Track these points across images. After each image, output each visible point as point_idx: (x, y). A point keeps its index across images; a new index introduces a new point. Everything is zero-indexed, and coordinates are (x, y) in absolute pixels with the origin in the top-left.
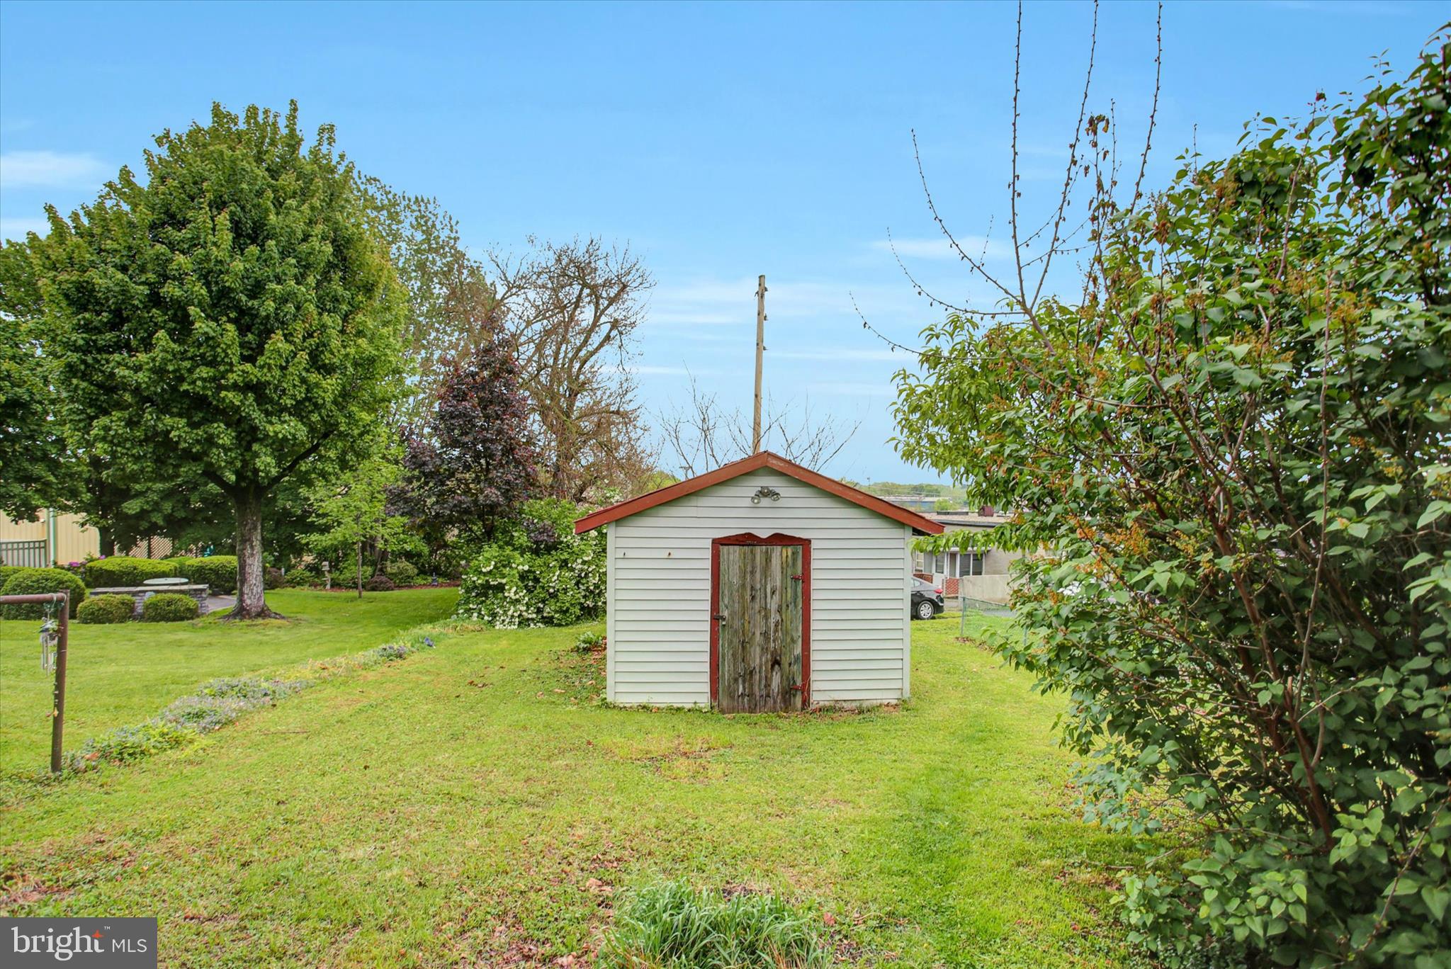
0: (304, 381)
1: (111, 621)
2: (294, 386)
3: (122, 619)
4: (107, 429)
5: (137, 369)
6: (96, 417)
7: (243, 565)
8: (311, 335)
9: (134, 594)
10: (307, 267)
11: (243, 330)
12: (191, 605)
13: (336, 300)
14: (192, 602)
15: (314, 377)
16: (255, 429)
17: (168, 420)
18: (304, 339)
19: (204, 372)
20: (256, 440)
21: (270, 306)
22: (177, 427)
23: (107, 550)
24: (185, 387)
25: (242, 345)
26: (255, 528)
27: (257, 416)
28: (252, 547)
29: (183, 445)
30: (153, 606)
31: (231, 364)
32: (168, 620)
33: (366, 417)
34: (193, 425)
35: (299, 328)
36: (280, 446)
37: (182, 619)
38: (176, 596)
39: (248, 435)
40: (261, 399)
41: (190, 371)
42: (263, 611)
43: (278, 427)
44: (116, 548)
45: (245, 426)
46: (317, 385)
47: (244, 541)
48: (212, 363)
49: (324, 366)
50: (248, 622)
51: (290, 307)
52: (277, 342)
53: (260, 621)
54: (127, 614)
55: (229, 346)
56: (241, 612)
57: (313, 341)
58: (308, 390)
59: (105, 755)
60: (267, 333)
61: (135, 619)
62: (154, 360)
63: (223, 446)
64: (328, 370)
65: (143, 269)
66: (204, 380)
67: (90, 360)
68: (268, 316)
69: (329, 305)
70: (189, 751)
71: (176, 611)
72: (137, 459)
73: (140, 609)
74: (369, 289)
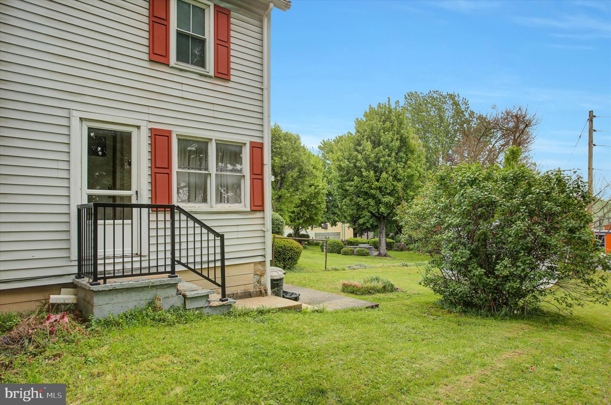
0: (392, 184)
1: (348, 255)
2: (390, 186)
3: (351, 255)
4: (346, 202)
5: (351, 186)
6: (344, 199)
7: (380, 241)
8: (393, 171)
9: (354, 248)
10: (392, 150)
11: (375, 172)
12: (367, 252)
13: (402, 158)
14: (367, 251)
15: (395, 183)
16: (380, 200)
17: (359, 199)
18: (392, 172)
19: (366, 185)
20: (380, 203)
21: (381, 165)
22: (361, 200)
23: (355, 235)
24: (362, 190)
25: (375, 176)
26: (383, 229)
27: (380, 196)
28: (382, 235)
29: (362, 206)
30: (358, 251)
31: (373, 183)
32: (362, 256)
33: (412, 193)
34: (365, 200)
35: (390, 169)
36: (386, 205)
37: (365, 256)
38: (364, 249)
39: (379, 202)
40: (381, 191)
41: (363, 185)
42: (385, 255)
43: (385, 199)
44: (358, 235)
45: (377, 199)
46: (396, 186)
47: (380, 233)
48: (368, 183)
49: (398, 179)
50: (381, 257)
51: (387, 165)
52: (384, 175)
53: (384, 257)
54: (352, 253)
55: (372, 178)
56: (380, 255)
57: (394, 172)
58: (394, 187)
59: (333, 269)
60: (381, 172)
61: (354, 255)
62: (355, 183)
63: (372, 205)
64: (399, 180)
65: (352, 159)
66: (366, 187)
67: (342, 184)
68: (381, 168)
69: (399, 160)
70: (345, 271)
71: (363, 253)
72: (352, 210)
73: (355, 252)
74: (412, 152)
